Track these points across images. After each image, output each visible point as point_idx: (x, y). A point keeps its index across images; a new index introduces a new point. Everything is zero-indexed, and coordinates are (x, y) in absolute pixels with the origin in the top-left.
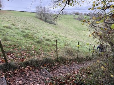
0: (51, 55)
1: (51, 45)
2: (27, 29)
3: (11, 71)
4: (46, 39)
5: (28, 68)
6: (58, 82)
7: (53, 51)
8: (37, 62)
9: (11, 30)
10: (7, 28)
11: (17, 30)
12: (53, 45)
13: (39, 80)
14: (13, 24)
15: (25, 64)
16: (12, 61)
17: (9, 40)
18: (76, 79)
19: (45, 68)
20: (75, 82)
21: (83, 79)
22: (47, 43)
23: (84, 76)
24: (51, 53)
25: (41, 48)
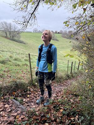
1: (22, 65)
4: (14, 58)
7: (24, 72)
12: (24, 65)
20: (64, 112)
22: (16, 63)
23: (72, 100)
24: (22, 75)
25: (7, 69)
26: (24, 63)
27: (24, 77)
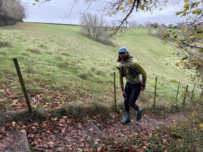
0: (104, 100)
2: (64, 54)
3: (36, 124)
5: (64, 120)
6: (115, 148)
7: (108, 93)
8: (80, 110)
9: (40, 56)
10: (32, 52)
11: (49, 55)
12: (108, 82)
13: (82, 142)
14: (42, 46)
15: (59, 113)
16: (38, 106)
17: (35, 73)
18: (149, 145)
19: (94, 122)
20: (147, 149)
21: (163, 146)
22: (99, 79)
23: (165, 141)
24: (105, 96)
25: (87, 86)
26: (109, 80)
27: (106, 99)
